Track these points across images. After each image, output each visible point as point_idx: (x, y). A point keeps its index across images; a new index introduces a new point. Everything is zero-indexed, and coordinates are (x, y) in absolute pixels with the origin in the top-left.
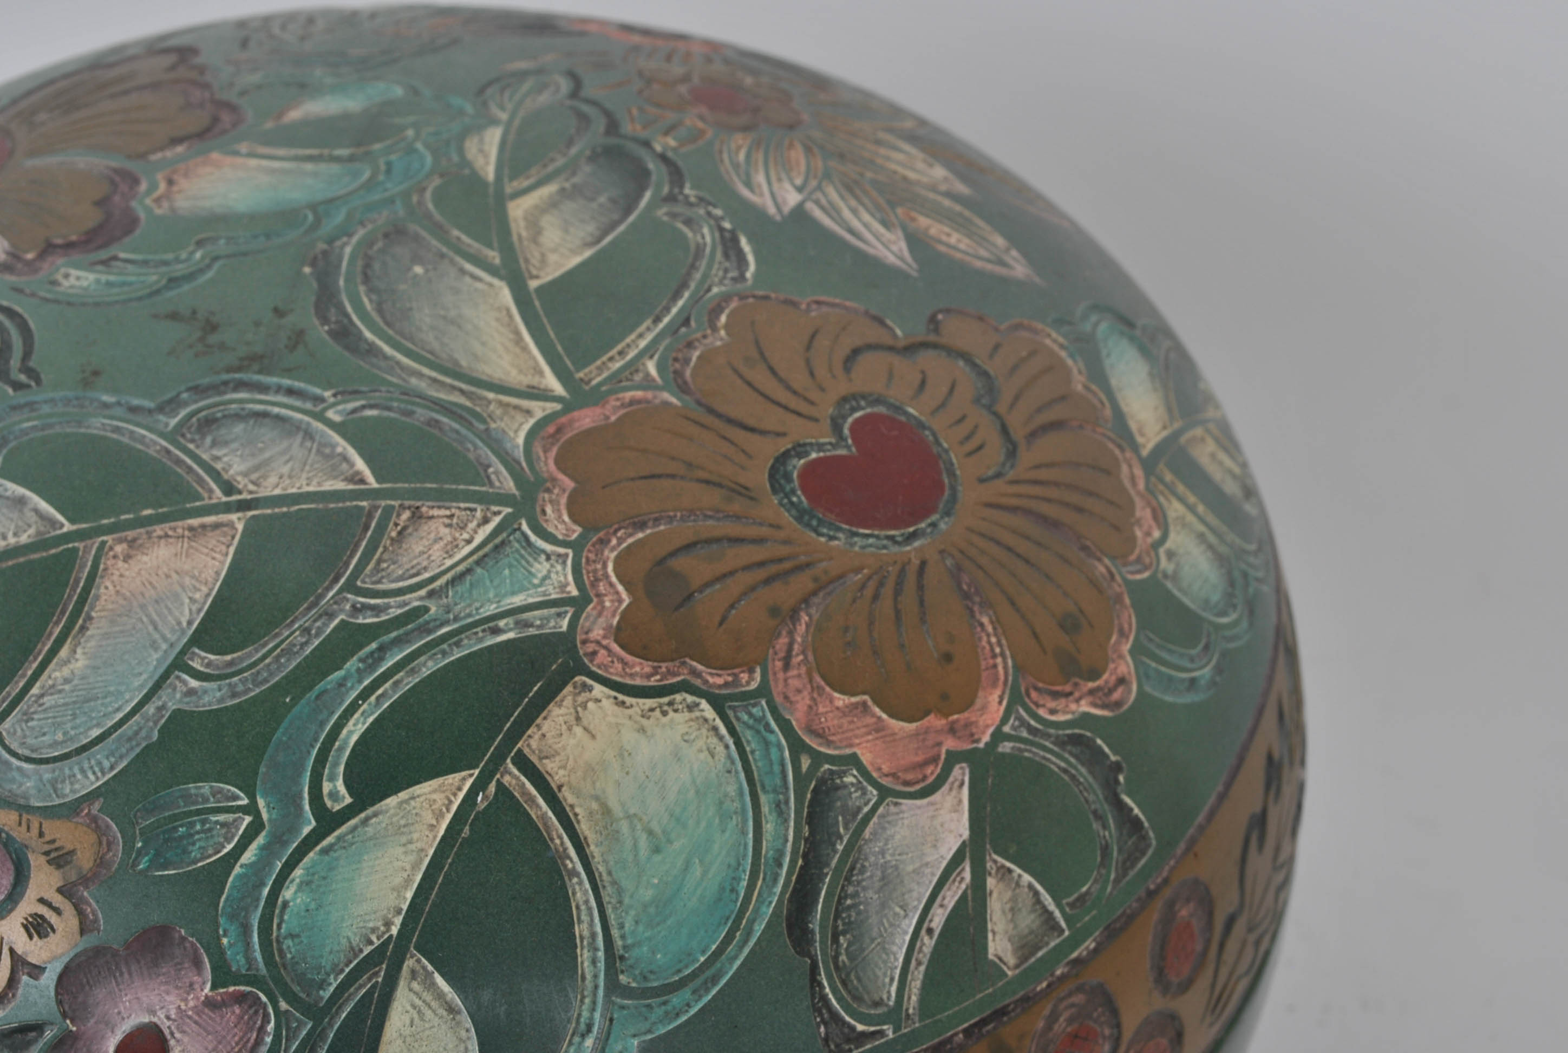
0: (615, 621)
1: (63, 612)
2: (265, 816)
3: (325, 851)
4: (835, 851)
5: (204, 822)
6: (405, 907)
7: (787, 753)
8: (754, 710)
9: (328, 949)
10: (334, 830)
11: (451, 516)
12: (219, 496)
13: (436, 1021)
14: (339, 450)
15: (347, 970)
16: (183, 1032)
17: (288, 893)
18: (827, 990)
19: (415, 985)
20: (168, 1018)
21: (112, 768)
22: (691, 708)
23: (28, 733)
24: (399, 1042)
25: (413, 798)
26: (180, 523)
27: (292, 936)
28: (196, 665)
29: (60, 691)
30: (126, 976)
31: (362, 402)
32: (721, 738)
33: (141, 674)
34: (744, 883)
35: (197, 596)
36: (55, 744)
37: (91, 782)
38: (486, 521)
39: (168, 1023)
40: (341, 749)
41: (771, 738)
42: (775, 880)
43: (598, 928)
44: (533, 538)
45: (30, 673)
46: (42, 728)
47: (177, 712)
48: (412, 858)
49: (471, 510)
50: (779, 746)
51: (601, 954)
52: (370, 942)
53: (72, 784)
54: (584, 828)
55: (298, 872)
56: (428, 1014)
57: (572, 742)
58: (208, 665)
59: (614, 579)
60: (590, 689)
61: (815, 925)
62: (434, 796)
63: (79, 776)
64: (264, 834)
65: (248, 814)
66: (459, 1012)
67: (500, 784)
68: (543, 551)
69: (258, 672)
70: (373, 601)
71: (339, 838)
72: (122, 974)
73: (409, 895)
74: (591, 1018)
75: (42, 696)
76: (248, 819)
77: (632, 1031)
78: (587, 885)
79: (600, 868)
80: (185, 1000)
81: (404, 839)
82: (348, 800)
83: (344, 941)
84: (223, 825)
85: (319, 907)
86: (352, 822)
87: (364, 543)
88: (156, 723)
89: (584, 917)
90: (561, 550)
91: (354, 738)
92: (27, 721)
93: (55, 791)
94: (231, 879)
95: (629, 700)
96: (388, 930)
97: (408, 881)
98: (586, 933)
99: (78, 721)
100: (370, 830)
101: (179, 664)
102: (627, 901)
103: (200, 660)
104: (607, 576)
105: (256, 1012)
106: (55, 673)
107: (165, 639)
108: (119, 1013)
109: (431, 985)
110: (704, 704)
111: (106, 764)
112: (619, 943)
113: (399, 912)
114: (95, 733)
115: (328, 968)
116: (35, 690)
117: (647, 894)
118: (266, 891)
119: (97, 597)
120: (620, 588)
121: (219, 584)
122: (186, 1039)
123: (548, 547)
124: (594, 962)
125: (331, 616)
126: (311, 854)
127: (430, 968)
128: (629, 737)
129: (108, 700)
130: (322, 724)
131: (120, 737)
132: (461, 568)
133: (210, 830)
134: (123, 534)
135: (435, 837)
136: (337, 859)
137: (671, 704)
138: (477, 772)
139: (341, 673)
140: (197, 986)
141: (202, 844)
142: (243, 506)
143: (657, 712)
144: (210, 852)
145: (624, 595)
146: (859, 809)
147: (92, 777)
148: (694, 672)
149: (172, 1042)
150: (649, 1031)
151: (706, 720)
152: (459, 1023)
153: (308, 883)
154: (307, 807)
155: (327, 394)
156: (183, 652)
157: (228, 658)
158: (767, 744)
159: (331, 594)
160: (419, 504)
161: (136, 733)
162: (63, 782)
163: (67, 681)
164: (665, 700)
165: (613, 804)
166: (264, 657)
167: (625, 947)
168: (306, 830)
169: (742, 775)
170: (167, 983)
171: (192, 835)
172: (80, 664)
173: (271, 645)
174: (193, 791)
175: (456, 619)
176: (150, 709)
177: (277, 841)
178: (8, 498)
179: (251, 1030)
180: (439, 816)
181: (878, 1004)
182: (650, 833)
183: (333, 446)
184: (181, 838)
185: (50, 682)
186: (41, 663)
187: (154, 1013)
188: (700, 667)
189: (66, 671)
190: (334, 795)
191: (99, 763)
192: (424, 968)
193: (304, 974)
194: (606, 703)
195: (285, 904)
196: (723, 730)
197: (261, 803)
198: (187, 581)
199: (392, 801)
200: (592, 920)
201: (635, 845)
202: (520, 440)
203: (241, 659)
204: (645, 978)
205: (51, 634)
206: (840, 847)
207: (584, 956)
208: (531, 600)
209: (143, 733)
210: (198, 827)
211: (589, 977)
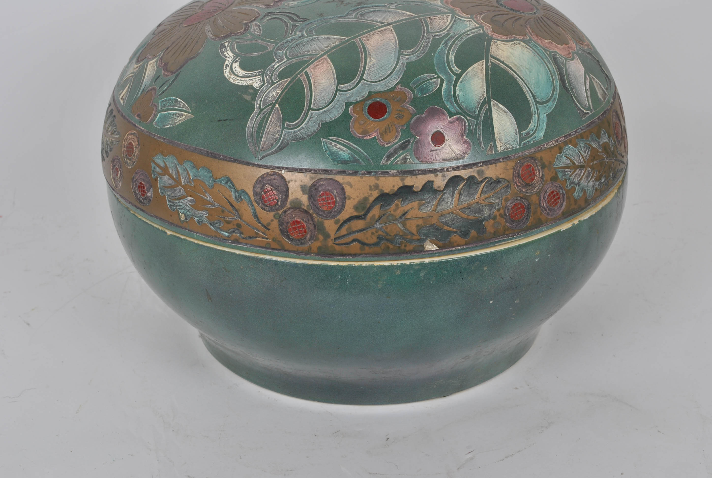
0: (492, 30)
1: (362, 53)
2: (443, 78)
3: (461, 82)
4: (564, 71)
5: (429, 83)
6: (485, 90)
7: (543, 51)
8: (532, 43)
9: (472, 103)
10: (461, 77)
11: (439, 18)
12: (380, 24)
13: (503, 115)
14: (400, 12)
15: (479, 107)
16: (446, 131)
17: (457, 93)
18: (576, 102)
19: (495, 108)
20: (441, 128)
21: (399, 78)
22: (519, 44)
23: (371, 77)
24: (497, 122)
25: (474, 68)
26: (376, 31)
27: (463, 102)
28: (404, 53)
29: (373, 67)
30: (427, 121)
31: (396, 4)
32: (529, 49)
33: (392, 59)
34: (551, 77)
35: (393, 42)
36: (380, 77)
37: (394, 82)
38: (447, 18)
39: (442, 130)
40: (452, 61)
41: (538, 48)
42: (556, 77)
43: (528, 89)
44: (461, 18)
45: (363, 65)
46: (374, 75)
47: (407, 63)
48: (481, 80)
49: (443, 16)
50: (541, 50)
51: (531, 95)
52: (481, 100)
53: (390, 84)
54: (513, 68)
55: (457, 88)
56: (501, 114)
57: (500, 52)
58: (407, 52)
59: (485, 23)
60: (497, 42)
61: (568, 87)
62: (478, 67)
63: (391, 82)
64: (445, 81)
65: (439, 78)
66: (507, 112)
67: (491, 62)
68: (465, 20)
69: (421, 51)
70: (436, 34)
71: (463, 79)
72: (425, 121)
73: (485, 88)
74: (535, 110)
75: (369, 69)
76: (439, 79)
77: (544, 113)
78: (521, 80)
79: (521, 77)
80: (444, 123)
81: (477, 77)
82: (460, 71)
83: (475, 101)
84: (434, 82)
85: (466, 94)
86: (464, 75)
87: (424, 25)
88: (403, 66)
89: (524, 87)
90: (469, 19)
91: (453, 59)
92: (369, 75)
93: (387, 86)
94: (443, 92)
95: (506, 43)
96: (484, 96)
97: (483, 85)
98: (526, 91)
99: (383, 71)
100: (468, 76)
101: (400, 54)
102: (530, 83)
103: (405, 52)
104: (483, 23)
105: (462, 122)
106: (368, 65)
107: (393, 51)
108: (428, 131)
109: (499, 107)
110: (521, 43)
111: (397, 77)
112: (533, 92)
113: (484, 92)
114: (390, 72)
115: (474, 107)
116: (367, 68)
117: (534, 81)
118: (452, 93)
119: (368, 48)
120: (487, 24)
121: (397, 38)
122: (447, 133)
123: (466, 19)
124: (530, 97)
125: (429, 38)
126: (458, 83)
127: (497, 103)
128: (511, 50)
129: (387, 65)
130: (443, 58)
131: (396, 71)
132: (450, 25)
133: (431, 84)
134: (363, 36)
135: (484, 75)
136: (464, 83)
137: (515, 43)
138: (485, 60)
139: (440, 48)
140: (445, 119)
141: (431, 87)
142: (389, 24)
143: (513, 45)
144: (434, 88)
145: (489, 25)
146: (563, 62)
147: (395, 81)
148: (515, 37)
149: (444, 134)
150: (547, 112)
151: (524, 46)
152: (508, 115)
153: (461, 90)
154: (451, 74)
155: (386, 5)
156: (399, 52)
157: (411, 50)
158: (538, 50)
159: (425, 35)
160: (430, 17)
161: (400, 69)
162: (387, 84)
163: (373, 65)
164: (513, 42)
165: (516, 63)
166: (420, 48)
167: (535, 93)
168: (454, 78)
169: (538, 56)
170: (438, 120)
171: (428, 86)
172: (374, 61)
173: (420, 46)
174: (422, 77)
175: (457, 34)
176: (400, 64)
177: (449, 82)
178: (324, 39)
179: (462, 126)
180: (482, 71)
181: (585, 106)
182: (527, 69)
183: (398, 12)
184: (425, 87)
185: (370, 66)
186: (364, 62)
187: (437, 128)
188: (515, 36)
189: (372, 63)
190: (456, 70)
191: (395, 78)
192: (496, 103)
193: (470, 110)
194: (502, 44)
195: (458, 95)
196: (529, 47)
197: (440, 75)
198: (388, 40)
199: (470, 69)
200: (525, 88)
201: (525, 71)
202: (440, 4)
203: (415, 50)
204: (542, 100)
205: (362, 57)
206: (564, 70)
207: (528, 96)
208: (470, 28)
209: (402, 69)
210: (428, 84)
211: (530, 100)
